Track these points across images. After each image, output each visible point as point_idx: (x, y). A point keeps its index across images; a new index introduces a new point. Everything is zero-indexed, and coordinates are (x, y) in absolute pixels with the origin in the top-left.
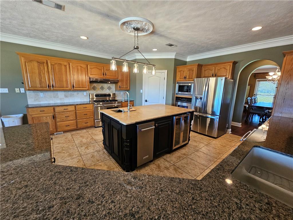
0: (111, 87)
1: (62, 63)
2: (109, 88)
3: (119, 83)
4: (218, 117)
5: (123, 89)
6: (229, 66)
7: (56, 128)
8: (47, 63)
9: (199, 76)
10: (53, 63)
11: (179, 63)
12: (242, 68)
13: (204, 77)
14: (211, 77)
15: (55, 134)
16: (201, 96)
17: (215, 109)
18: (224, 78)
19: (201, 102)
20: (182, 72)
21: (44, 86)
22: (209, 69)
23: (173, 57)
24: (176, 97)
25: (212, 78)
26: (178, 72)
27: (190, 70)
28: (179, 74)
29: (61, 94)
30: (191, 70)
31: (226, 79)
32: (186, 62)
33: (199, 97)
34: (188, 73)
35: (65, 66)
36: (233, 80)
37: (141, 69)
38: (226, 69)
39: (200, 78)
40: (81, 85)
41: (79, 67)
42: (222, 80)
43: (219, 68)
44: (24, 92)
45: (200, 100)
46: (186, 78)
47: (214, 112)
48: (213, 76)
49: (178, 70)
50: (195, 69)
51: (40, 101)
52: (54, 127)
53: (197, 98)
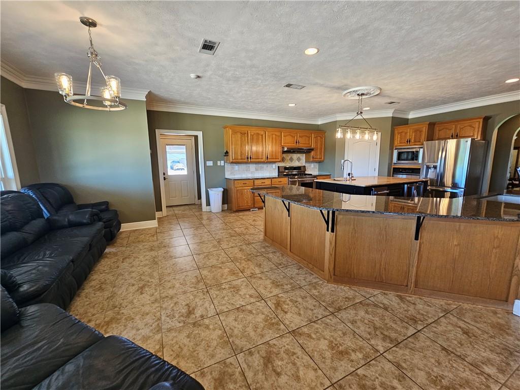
0: (301, 157)
1: (260, 132)
2: (299, 159)
3: (312, 152)
4: (463, 190)
5: (316, 160)
6: (477, 123)
7: (254, 203)
8: (248, 133)
9: (430, 138)
10: (252, 134)
11: (398, 122)
12: (498, 124)
13: (439, 139)
14: (449, 138)
15: (251, 210)
16: (435, 164)
17: (457, 180)
18: (469, 140)
19: (435, 172)
20: (403, 134)
21: (243, 158)
22: (446, 129)
23: (391, 115)
24: (394, 168)
25: (451, 140)
26: (397, 134)
27: (416, 131)
28: (399, 137)
29: (252, 167)
30: (418, 131)
31: (473, 140)
32: (408, 119)
33: (432, 165)
34: (414, 135)
35: (262, 135)
36: (484, 142)
37: (344, 133)
38: (473, 127)
39: (432, 140)
40: (274, 156)
41: (274, 136)
42: (467, 141)
43: (462, 127)
44: (223, 165)
45: (433, 169)
46: (410, 141)
47: (457, 183)
48: (452, 137)
49: (396, 132)
50: (425, 129)
51: (234, 175)
52: (252, 202)
53: (428, 168)
